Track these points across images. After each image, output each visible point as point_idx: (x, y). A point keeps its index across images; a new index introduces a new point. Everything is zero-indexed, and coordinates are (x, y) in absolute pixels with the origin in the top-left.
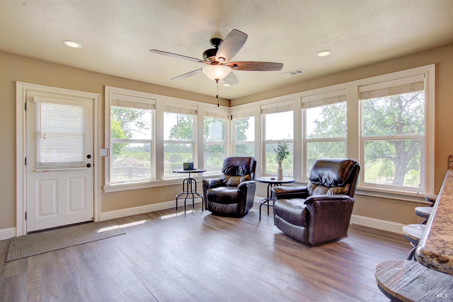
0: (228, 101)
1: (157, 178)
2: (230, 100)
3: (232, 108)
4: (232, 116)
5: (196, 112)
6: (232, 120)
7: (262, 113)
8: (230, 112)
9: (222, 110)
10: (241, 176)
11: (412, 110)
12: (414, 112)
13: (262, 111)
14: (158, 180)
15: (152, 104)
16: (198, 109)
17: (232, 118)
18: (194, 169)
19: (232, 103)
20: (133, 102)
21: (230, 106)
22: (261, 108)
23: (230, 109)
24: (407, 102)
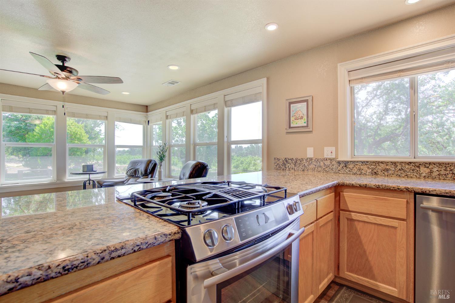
0: (146, 107)
1: (58, 179)
2: (147, 106)
3: (148, 113)
4: (148, 121)
5: (106, 118)
6: (148, 125)
7: (168, 118)
8: (146, 117)
9: (140, 116)
10: (140, 177)
11: (369, 115)
12: (371, 117)
13: (168, 117)
14: (58, 182)
15: (53, 111)
16: (108, 115)
17: (148, 123)
18: (94, 170)
19: (149, 109)
20: (29, 108)
21: (147, 112)
22: (166, 114)
23: (147, 115)
24: (363, 107)
